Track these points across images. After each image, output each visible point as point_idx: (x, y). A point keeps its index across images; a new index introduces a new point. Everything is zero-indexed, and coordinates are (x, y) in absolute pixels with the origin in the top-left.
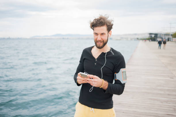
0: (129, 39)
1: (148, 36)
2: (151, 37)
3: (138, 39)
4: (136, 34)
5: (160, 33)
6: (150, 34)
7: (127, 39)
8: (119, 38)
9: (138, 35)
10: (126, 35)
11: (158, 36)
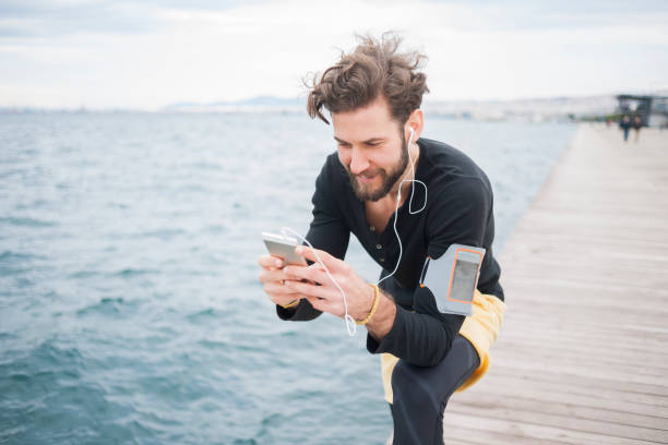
0: (538, 118)
1: (611, 107)
2: (626, 109)
3: (572, 117)
4: (564, 100)
5: (662, 94)
6: (623, 98)
7: (529, 116)
8: (497, 114)
9: (575, 101)
10: (524, 102)
11: (655, 105)
